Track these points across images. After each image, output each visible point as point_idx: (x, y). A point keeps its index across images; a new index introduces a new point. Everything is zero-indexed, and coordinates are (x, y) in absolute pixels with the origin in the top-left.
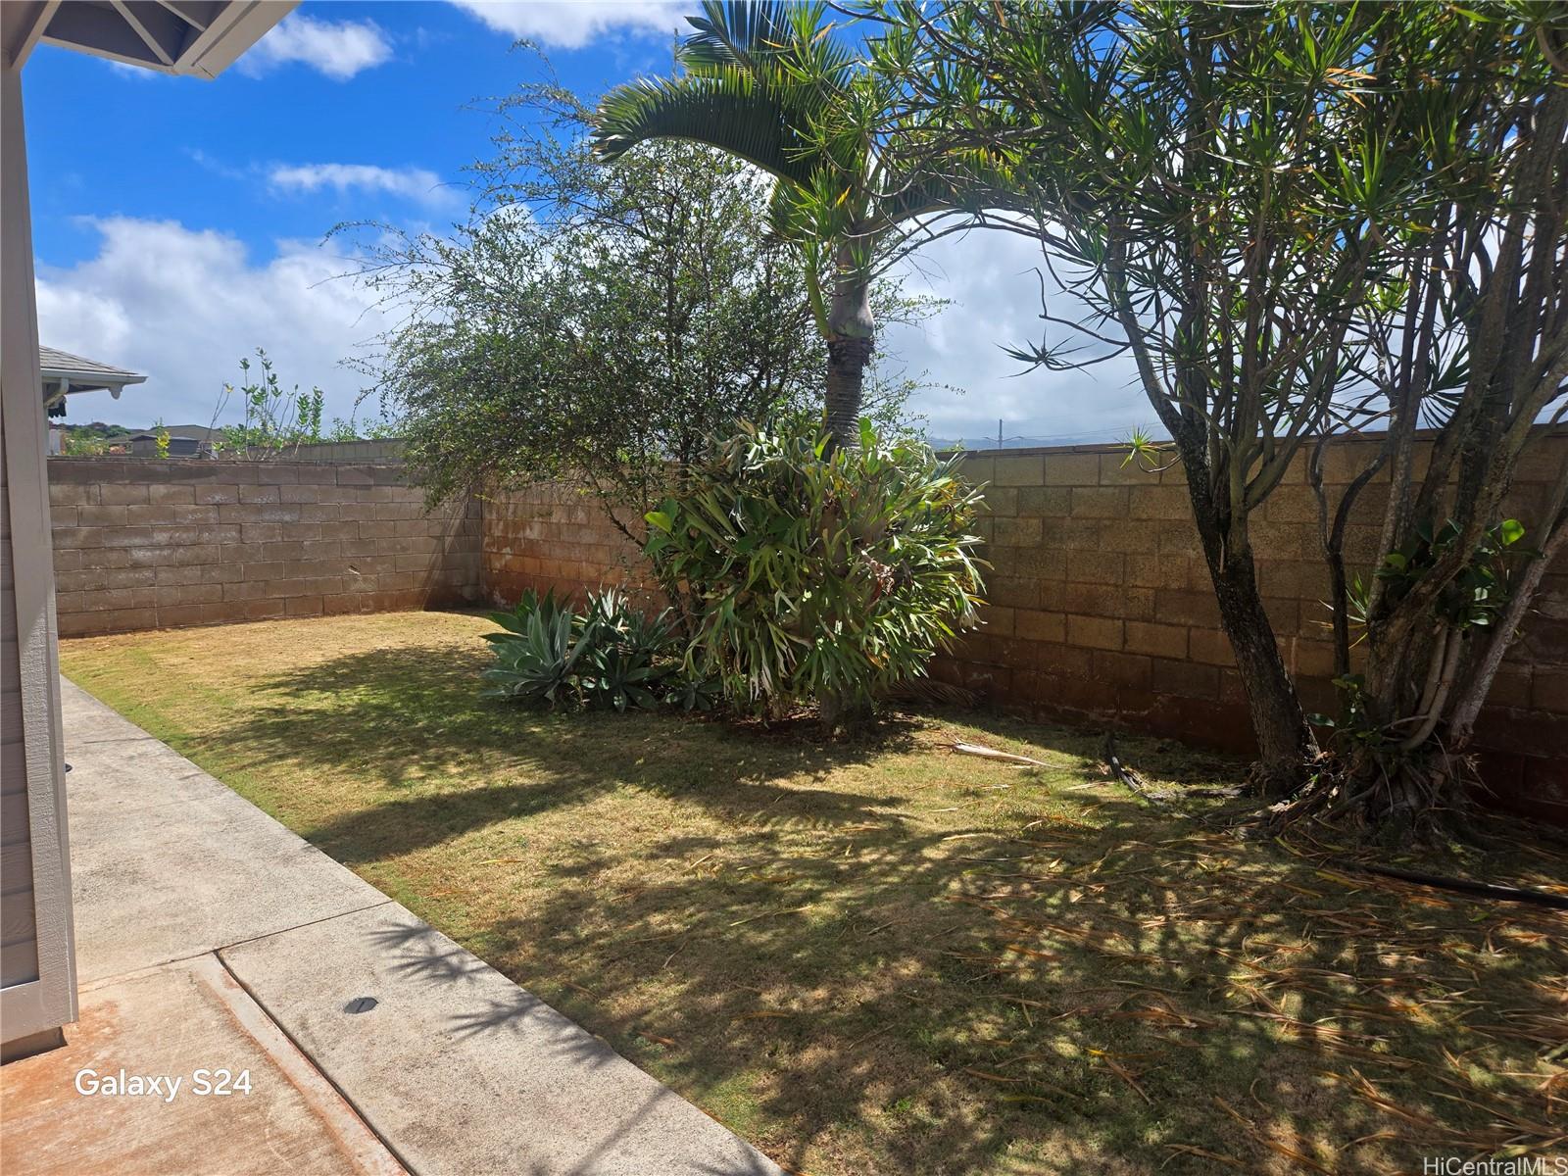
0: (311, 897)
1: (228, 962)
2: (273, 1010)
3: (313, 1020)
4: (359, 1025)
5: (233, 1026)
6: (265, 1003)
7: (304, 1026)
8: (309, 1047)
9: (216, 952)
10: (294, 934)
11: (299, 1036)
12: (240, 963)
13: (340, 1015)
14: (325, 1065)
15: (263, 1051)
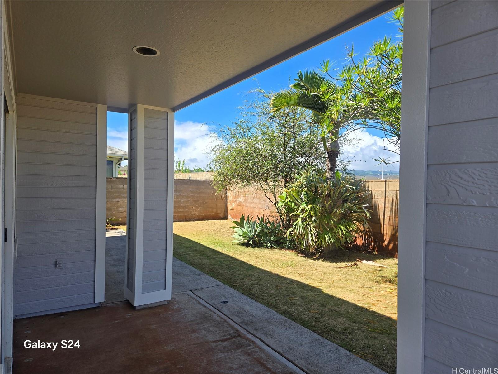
0: (207, 283)
1: (194, 293)
2: (207, 302)
3: (216, 304)
4: (226, 305)
5: (201, 304)
6: (205, 300)
7: (214, 304)
8: (217, 308)
9: (191, 291)
10: (206, 289)
11: (214, 306)
12: (196, 293)
13: (221, 303)
14: (221, 311)
15: (208, 308)
